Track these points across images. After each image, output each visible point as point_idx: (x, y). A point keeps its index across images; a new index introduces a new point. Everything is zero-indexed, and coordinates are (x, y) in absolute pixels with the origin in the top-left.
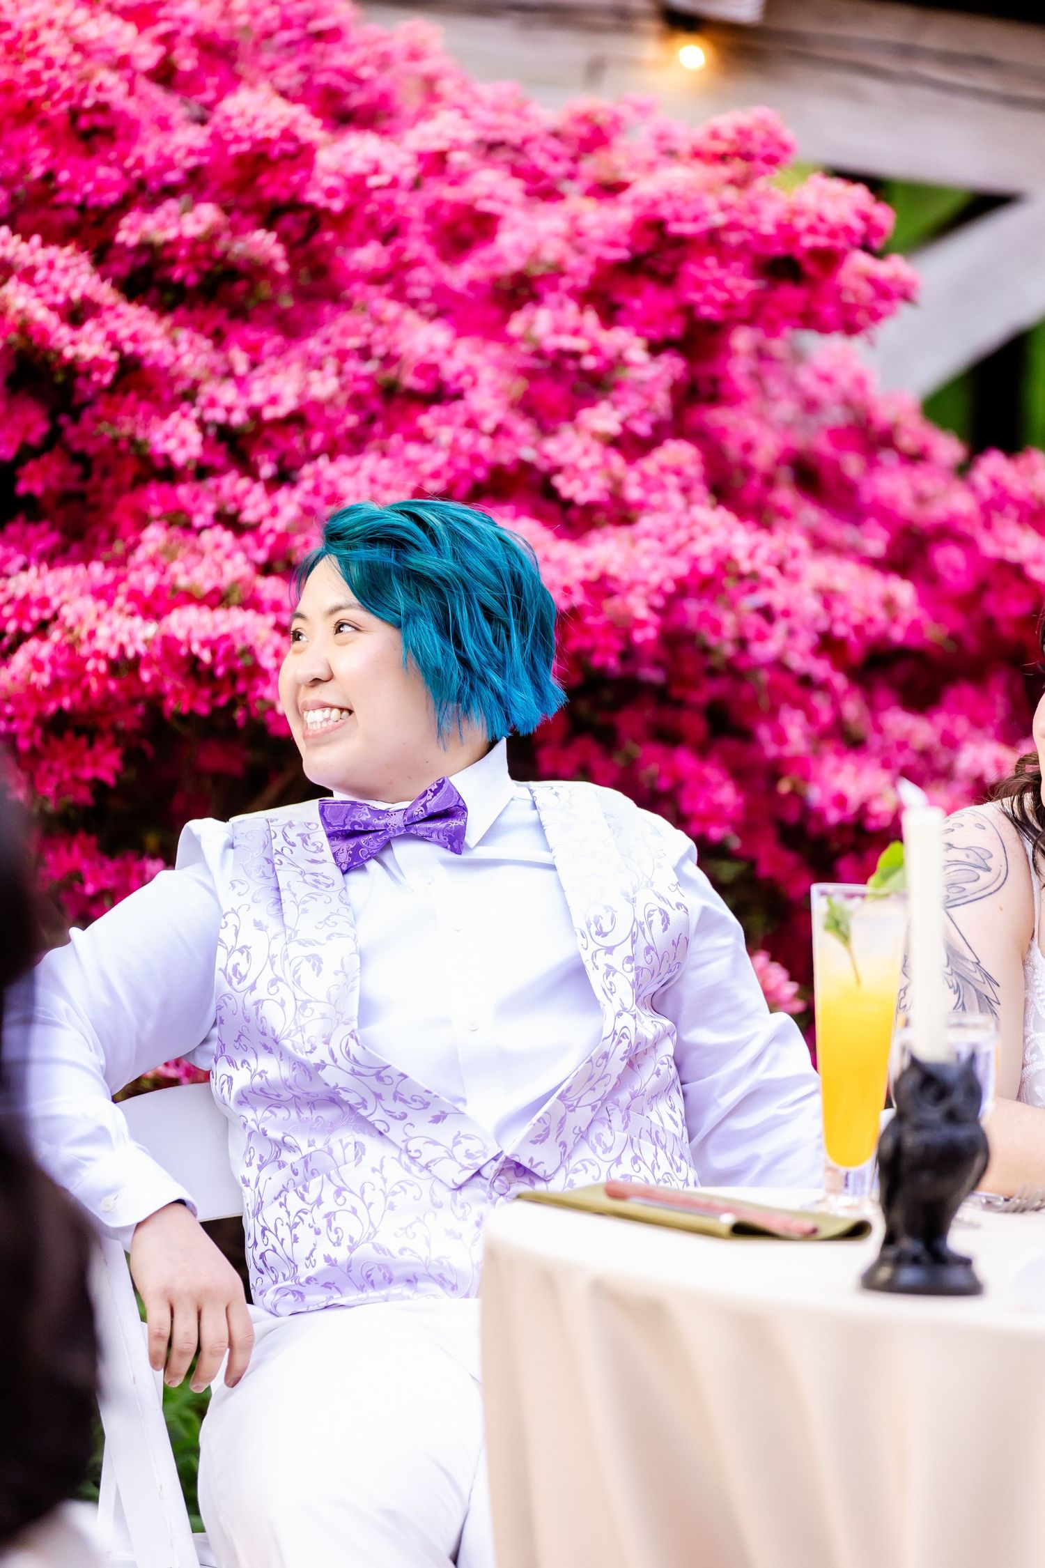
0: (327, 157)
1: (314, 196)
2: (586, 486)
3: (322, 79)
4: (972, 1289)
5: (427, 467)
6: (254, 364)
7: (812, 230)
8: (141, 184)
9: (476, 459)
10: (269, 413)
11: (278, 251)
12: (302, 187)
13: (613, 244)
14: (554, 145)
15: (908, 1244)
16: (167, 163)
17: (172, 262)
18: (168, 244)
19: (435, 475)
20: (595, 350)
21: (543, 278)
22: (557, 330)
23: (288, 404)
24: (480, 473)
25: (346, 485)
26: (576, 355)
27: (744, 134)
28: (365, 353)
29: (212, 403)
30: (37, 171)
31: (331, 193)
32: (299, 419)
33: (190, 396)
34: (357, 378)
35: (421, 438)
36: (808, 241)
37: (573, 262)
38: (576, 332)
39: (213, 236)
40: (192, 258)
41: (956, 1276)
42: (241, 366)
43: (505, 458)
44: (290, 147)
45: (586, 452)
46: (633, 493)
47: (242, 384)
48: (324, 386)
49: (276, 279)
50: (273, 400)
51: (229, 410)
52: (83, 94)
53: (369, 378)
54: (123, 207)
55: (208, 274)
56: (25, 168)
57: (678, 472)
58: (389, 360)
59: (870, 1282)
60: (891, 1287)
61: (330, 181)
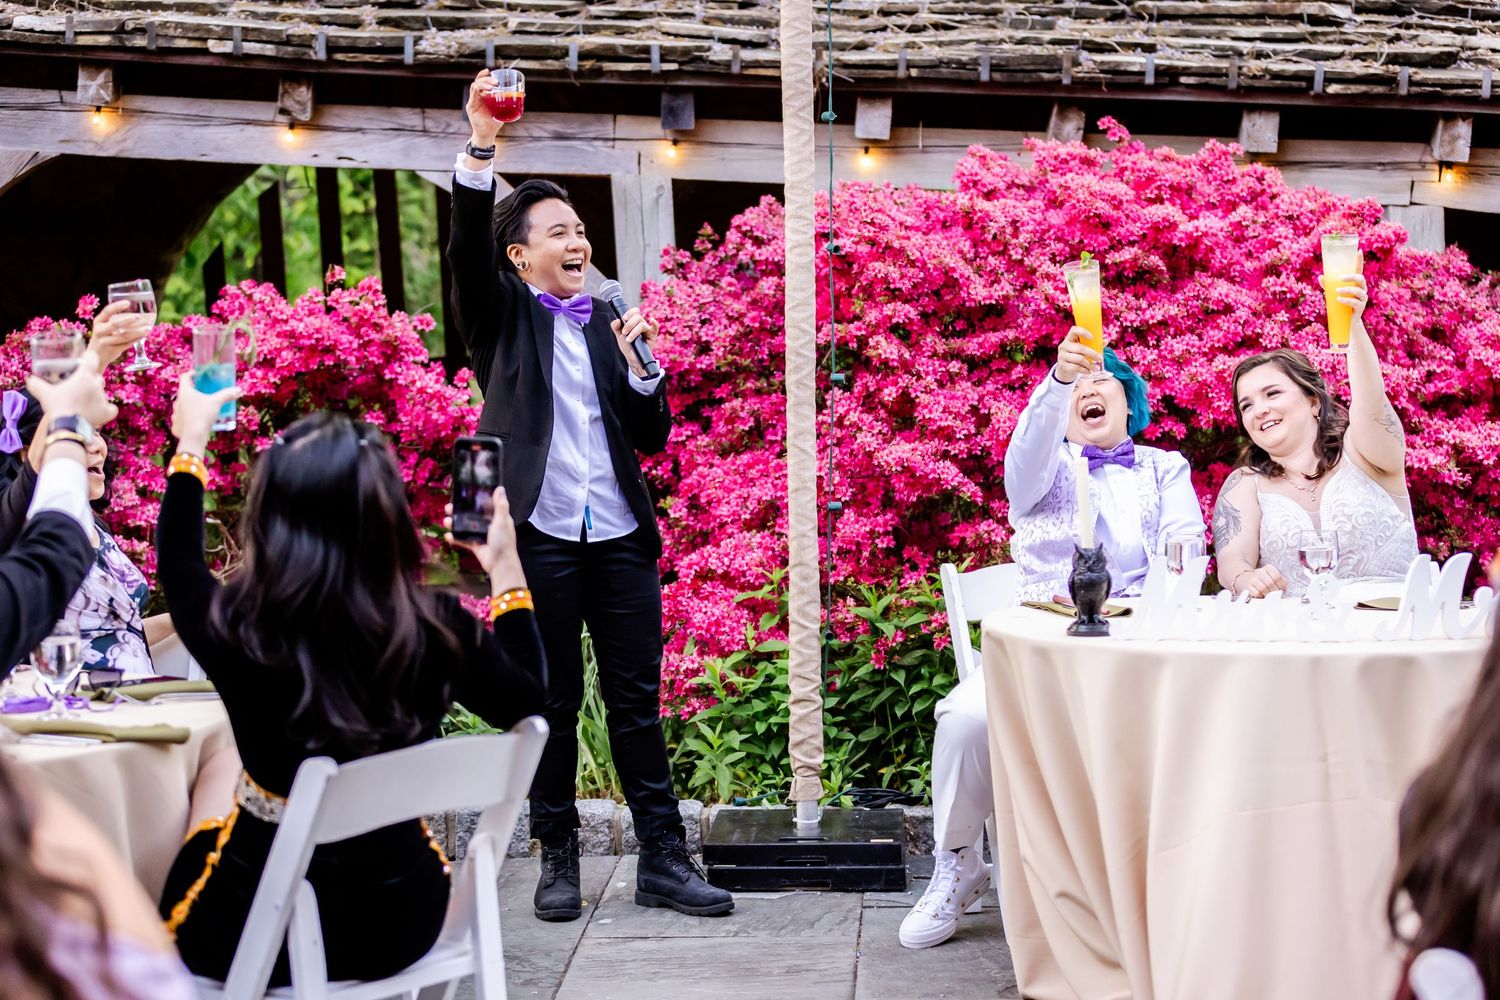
0: (1181, 227)
1: (1176, 242)
2: (1271, 342)
3: (1227, 198)
4: (1106, 634)
5: (1215, 339)
6: (1150, 305)
7: (1376, 241)
8: (1119, 242)
9: (1236, 334)
10: (1151, 322)
11: (1160, 263)
12: (1171, 240)
13: (1308, 251)
14: (1310, 216)
15: (1084, 617)
16: (1132, 234)
17: (1125, 269)
18: (1121, 262)
19: (1219, 341)
20: (1291, 290)
21: (1282, 265)
22: (1275, 284)
23: (1160, 318)
24: (1240, 340)
25: (1176, 346)
26: (1284, 293)
27: (1362, 206)
28: (1197, 297)
29: (1126, 320)
30: (1077, 240)
31: (1181, 240)
32: (1163, 323)
33: (1117, 318)
34: (1191, 307)
35: (1218, 327)
36: (1375, 246)
37: (1294, 259)
38: (1282, 285)
39: (1136, 259)
40: (1131, 267)
41: (1099, 627)
42: (1144, 305)
43: (1249, 333)
44: (1167, 224)
45: (1272, 329)
46: (1292, 343)
47: (1144, 311)
48: (1174, 310)
49: (1161, 272)
50: (1152, 317)
51: (1132, 322)
52: (1090, 211)
53: (1197, 307)
54: (1106, 252)
55: (1137, 272)
56: (1073, 239)
57: (1313, 335)
58: (1206, 300)
59: (1074, 632)
60: (1077, 634)
61: (1180, 235)
